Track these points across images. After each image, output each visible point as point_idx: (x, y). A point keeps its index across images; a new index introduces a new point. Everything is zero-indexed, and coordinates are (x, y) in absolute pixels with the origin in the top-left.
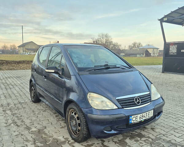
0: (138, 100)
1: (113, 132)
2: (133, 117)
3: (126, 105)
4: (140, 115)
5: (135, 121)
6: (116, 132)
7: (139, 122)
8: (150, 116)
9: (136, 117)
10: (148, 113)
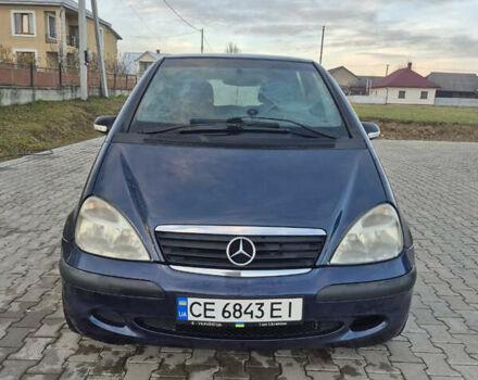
0: (241, 250)
1: (126, 331)
2: (191, 300)
3: (187, 258)
4: (228, 301)
5: (202, 318)
6: (134, 335)
7: (220, 325)
8: (285, 318)
9: (205, 304)
10: (272, 304)
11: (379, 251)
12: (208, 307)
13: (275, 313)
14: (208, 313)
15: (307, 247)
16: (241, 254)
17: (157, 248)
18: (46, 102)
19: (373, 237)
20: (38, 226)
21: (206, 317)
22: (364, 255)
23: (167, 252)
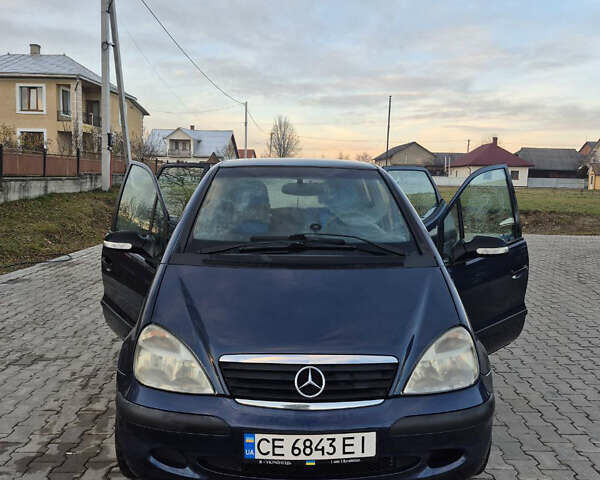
0: (310, 380)
1: (187, 472)
4: (298, 436)
6: (196, 476)
7: (288, 463)
8: (358, 454)
9: (274, 440)
10: (344, 439)
11: (454, 379)
12: (277, 443)
13: (348, 449)
14: (277, 451)
15: (379, 376)
16: (310, 385)
17: (222, 379)
18: (61, 195)
19: (448, 363)
20: (66, 353)
21: (274, 454)
22: (438, 383)
23: (232, 384)
